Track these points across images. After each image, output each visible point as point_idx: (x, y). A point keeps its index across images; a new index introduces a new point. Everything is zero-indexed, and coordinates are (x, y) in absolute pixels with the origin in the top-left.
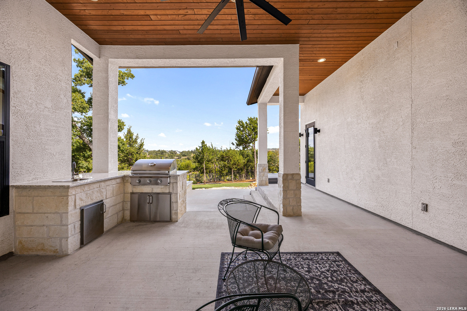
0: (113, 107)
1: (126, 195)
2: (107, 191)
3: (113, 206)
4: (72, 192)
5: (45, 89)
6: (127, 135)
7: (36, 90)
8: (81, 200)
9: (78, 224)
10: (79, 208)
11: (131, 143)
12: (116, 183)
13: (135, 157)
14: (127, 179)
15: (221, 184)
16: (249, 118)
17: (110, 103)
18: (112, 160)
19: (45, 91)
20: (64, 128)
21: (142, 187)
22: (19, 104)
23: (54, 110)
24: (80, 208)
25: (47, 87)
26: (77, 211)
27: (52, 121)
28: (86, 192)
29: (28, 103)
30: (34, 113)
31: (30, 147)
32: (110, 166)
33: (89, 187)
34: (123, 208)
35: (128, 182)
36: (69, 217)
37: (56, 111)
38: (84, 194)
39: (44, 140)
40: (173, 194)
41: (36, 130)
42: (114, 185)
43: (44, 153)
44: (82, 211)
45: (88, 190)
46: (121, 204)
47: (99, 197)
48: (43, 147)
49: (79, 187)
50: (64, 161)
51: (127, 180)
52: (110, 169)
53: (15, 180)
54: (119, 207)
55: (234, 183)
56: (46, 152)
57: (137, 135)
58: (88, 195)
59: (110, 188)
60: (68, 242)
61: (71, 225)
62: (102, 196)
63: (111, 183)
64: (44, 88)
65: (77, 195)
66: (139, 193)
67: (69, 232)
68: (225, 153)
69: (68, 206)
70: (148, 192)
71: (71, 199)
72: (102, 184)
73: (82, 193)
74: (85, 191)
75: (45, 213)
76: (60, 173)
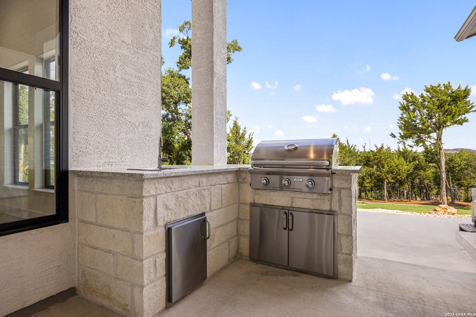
0: (220, 52)
1: (242, 206)
2: (212, 195)
3: (222, 225)
4: (149, 189)
5: (123, 10)
6: (233, 129)
7: (108, 10)
8: (167, 208)
9: (162, 258)
10: (162, 224)
11: (238, 139)
12: (225, 182)
13: (242, 158)
14: (243, 175)
15: (364, 204)
16: (426, 88)
17: (215, 45)
18: (219, 144)
19: (122, 14)
20: (150, 82)
21: (272, 193)
22: (83, 28)
23: (135, 49)
24: (166, 225)
25: (125, 7)
26: (159, 231)
27: (132, 67)
28: (176, 193)
29: (96, 30)
30: (106, 48)
31: (100, 107)
32: (215, 154)
33: (181, 184)
34: (237, 231)
35: (245, 182)
36: (144, 243)
37: (139, 51)
38: (172, 198)
39: (120, 98)
40: (340, 216)
41: (109, 79)
42: (223, 186)
43: (121, 121)
44: (169, 232)
45: (180, 189)
46: (234, 224)
47: (198, 205)
48: (120, 110)
49: (163, 180)
50: (151, 139)
51: (244, 179)
52: (216, 159)
53: (78, 163)
54: (231, 229)
55: (387, 204)
56: (123, 120)
57: (245, 128)
58: (180, 199)
59: (216, 190)
60: (143, 295)
61: (148, 260)
62: (203, 204)
63: (218, 180)
64: (120, 9)
65: (158, 198)
66: (262, 206)
67: (145, 276)
68: (373, 154)
69: (142, 220)
70: (284, 204)
71: (148, 204)
72: (204, 179)
73: (168, 194)
74: (173, 190)
75: (111, 228)
76: (145, 159)
